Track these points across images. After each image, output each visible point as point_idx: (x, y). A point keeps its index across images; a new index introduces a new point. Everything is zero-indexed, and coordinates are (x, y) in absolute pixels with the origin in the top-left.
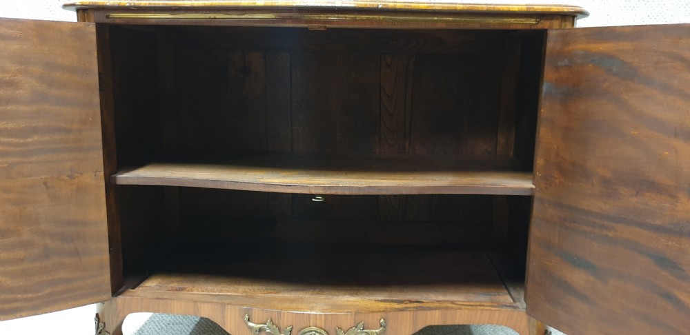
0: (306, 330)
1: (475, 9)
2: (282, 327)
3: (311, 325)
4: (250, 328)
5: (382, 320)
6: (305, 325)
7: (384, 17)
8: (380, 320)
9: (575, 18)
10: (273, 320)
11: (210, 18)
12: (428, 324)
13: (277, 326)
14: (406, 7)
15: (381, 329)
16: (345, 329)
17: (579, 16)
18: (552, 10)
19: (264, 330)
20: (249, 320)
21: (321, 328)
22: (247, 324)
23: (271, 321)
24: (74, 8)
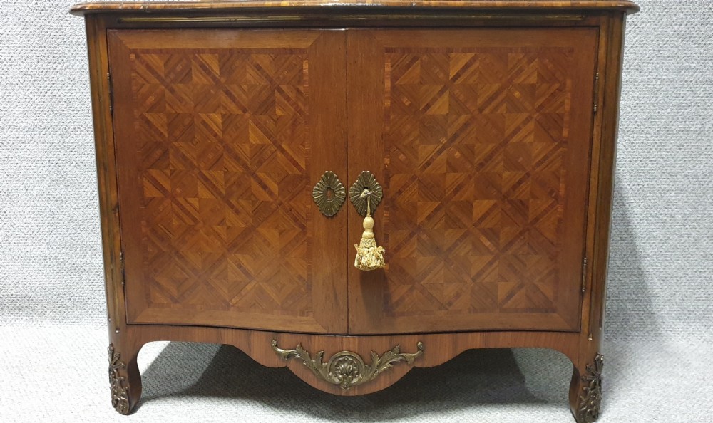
0: (338, 354)
1: (516, 5)
2: (312, 351)
3: (344, 348)
4: (279, 354)
5: (420, 343)
6: (337, 350)
7: (418, 16)
8: (418, 343)
9: (625, 14)
10: (303, 345)
11: (230, 21)
12: (470, 347)
13: (307, 352)
14: (442, 5)
15: (419, 352)
16: (380, 354)
17: (628, 11)
18: (599, 5)
19: (294, 356)
20: (276, 346)
21: (355, 353)
22: (275, 350)
23: (301, 345)
24: (82, 12)
